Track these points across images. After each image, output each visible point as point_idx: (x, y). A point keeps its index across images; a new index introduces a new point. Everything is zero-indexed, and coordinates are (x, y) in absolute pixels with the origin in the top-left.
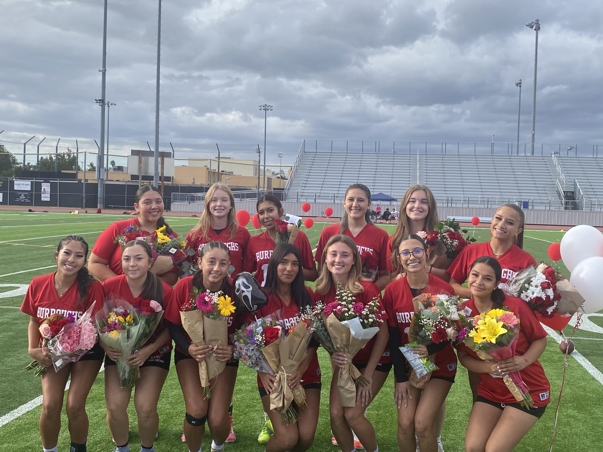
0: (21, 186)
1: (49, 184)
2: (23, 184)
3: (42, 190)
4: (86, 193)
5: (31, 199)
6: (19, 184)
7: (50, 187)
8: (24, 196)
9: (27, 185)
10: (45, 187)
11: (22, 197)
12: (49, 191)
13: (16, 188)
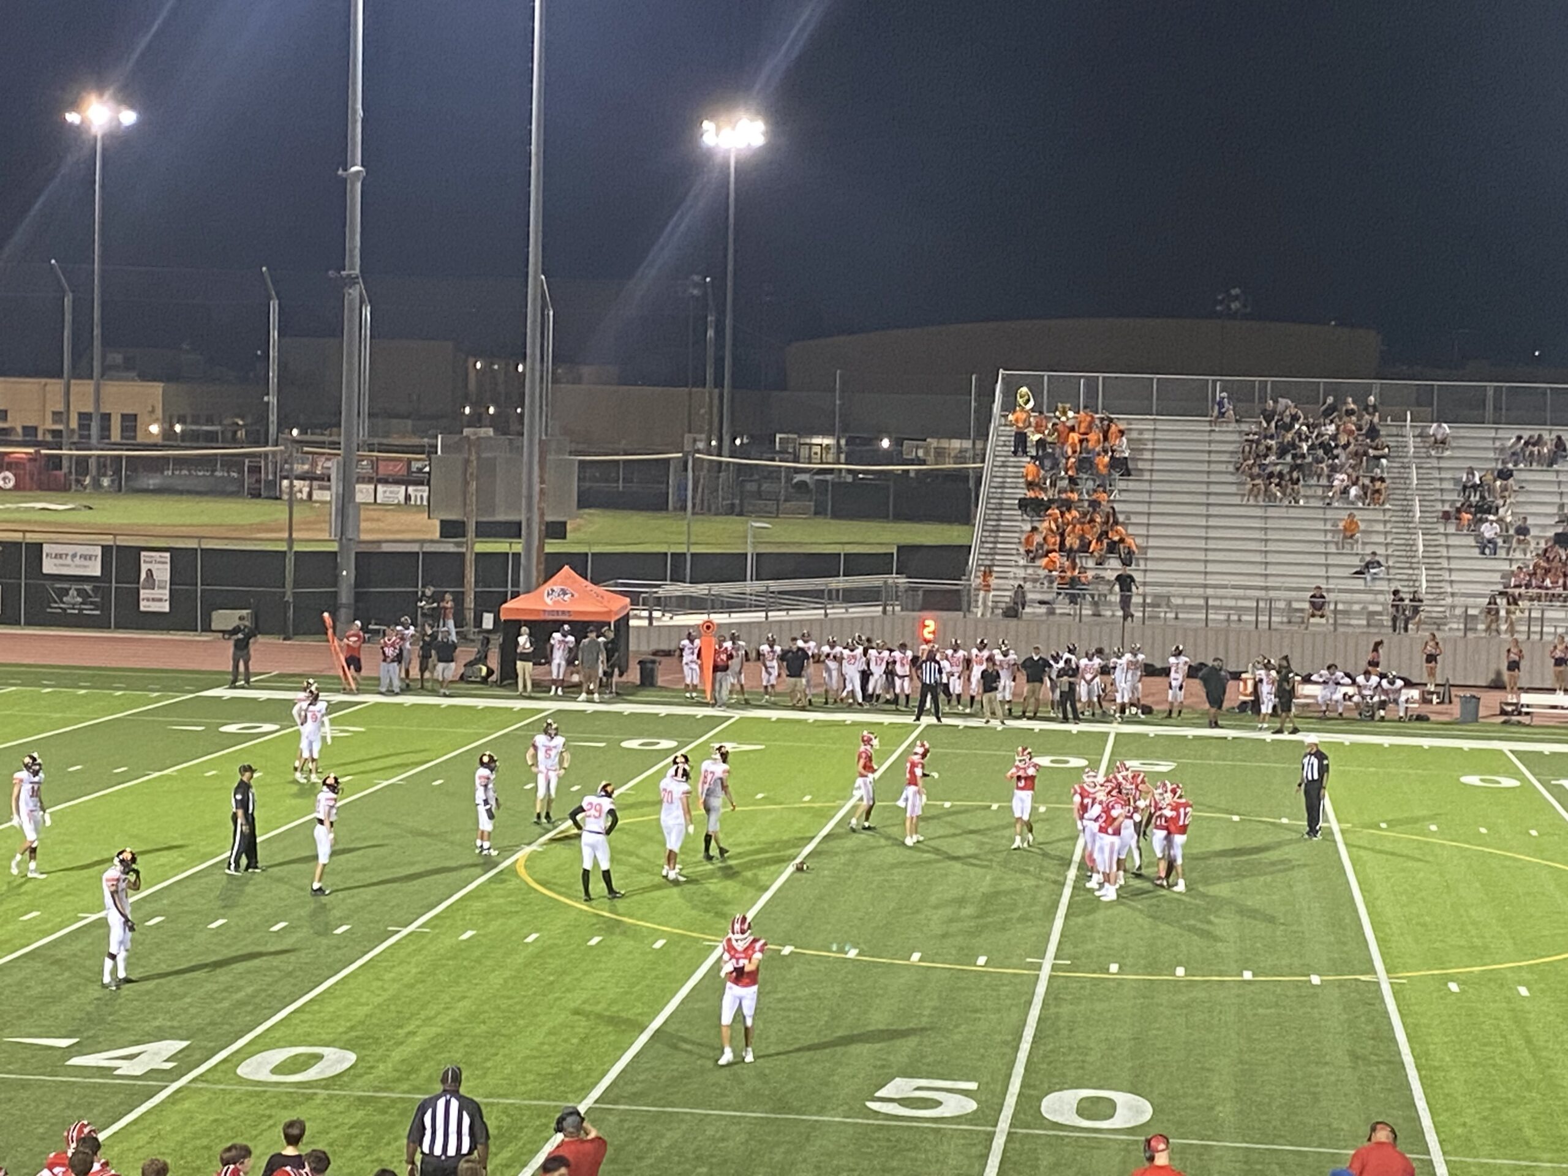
0: (69, 561)
1: (168, 555)
2: (74, 556)
3: (143, 576)
4: (294, 588)
5: (104, 606)
6: (59, 556)
7: (168, 566)
8: (78, 595)
9: (90, 557)
10: (149, 566)
11: (73, 597)
12: (167, 577)
13: (49, 567)
